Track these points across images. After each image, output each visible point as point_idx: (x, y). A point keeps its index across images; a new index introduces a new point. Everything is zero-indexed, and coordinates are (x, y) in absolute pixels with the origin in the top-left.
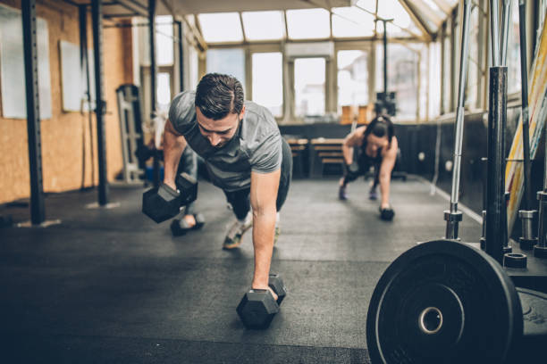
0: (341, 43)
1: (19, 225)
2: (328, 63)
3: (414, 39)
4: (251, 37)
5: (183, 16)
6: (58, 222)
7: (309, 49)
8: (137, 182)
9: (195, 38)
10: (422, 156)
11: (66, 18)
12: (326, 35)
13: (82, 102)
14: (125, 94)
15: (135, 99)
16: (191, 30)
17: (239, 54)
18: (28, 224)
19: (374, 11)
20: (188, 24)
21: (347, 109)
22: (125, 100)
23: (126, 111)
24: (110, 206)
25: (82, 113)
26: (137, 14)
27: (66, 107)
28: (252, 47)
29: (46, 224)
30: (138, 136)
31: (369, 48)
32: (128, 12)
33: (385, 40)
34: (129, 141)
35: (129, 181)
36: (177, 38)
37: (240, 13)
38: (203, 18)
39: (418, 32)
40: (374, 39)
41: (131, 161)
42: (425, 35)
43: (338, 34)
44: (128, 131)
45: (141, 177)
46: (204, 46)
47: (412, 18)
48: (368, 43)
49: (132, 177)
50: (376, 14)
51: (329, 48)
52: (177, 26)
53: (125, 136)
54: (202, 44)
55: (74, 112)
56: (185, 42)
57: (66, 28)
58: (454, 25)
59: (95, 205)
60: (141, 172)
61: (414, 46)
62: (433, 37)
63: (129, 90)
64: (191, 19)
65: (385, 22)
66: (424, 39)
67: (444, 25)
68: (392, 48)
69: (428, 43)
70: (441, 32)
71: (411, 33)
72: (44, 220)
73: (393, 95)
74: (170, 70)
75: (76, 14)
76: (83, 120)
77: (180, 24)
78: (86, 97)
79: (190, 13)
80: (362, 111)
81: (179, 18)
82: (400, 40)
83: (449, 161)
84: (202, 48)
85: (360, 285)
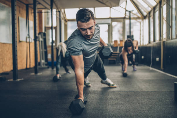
0: (113, 19)
1: (9, 80)
2: (109, 26)
3: (138, 18)
6: (23, 79)
7: (103, 21)
8: (45, 66)
9: (64, 17)
10: (143, 57)
11: (21, 9)
12: (109, 17)
13: (27, 38)
15: (44, 37)
16: (63, 14)
18: (12, 80)
19: (125, 8)
20: (62, 12)
21: (116, 41)
22: (42, 37)
23: (42, 41)
24: (39, 74)
25: (26, 42)
26: (46, 8)
27: (21, 40)
29: (18, 80)
30: (45, 50)
31: (123, 21)
32: (43, 7)
33: (130, 18)
34: (42, 52)
35: (42, 66)
36: (58, 16)
38: (66, 10)
39: (140, 15)
40: (125, 18)
41: (43, 59)
42: (142, 17)
43: (112, 17)
44: (42, 49)
45: (46, 65)
46: (67, 20)
47: (138, 11)
48: (123, 19)
49: (43, 65)
50: (125, 9)
51: (109, 21)
52: (58, 13)
53: (41, 50)
55: (24, 42)
56: (61, 19)
57: (21, 12)
58: (154, 13)
59: (33, 74)
60: (46, 63)
62: (144, 17)
63: (42, 34)
64: (63, 10)
65: (130, 12)
66: (141, 18)
67: (149, 13)
68: (132, 21)
69: (143, 19)
70: (148, 15)
71: (138, 16)
72: (18, 79)
73: (133, 36)
74: (56, 28)
75: (25, 8)
76: (27, 44)
77: (60, 12)
78: (28, 36)
79: (62, 8)
80: (121, 42)
81: (59, 10)
82: (134, 18)
83: (158, 57)
84: (66, 21)
85: (152, 99)
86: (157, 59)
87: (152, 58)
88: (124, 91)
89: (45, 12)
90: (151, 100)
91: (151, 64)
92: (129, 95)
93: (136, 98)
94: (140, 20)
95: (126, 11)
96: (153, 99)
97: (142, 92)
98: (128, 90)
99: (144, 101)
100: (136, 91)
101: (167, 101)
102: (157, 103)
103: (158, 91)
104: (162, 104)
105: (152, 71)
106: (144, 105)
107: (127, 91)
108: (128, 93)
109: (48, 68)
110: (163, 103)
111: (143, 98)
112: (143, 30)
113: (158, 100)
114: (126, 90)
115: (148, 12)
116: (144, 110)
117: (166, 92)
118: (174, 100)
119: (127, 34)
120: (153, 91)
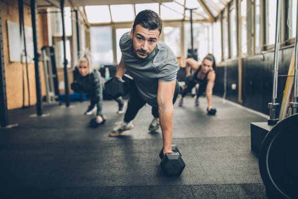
0: (166, 23)
3: (205, 20)
4: (115, 20)
5: (78, 7)
6: (17, 125)
8: (54, 102)
9: (84, 21)
11: (10, 8)
13: (22, 56)
14: (46, 52)
15: (52, 54)
16: (82, 16)
17: (108, 30)
19: (183, 4)
20: (80, 12)
22: (47, 55)
23: (47, 61)
24: (44, 116)
25: (22, 63)
27: (12, 60)
28: (116, 25)
29: (10, 126)
30: (54, 76)
31: (181, 25)
32: (47, 4)
33: (191, 21)
34: (49, 79)
35: (50, 102)
36: (74, 19)
37: (109, 5)
38: (87, 8)
39: (207, 16)
40: (183, 20)
41: (51, 91)
42: (210, 18)
44: (49, 73)
45: (56, 100)
47: (204, 9)
48: (180, 23)
49: (52, 100)
50: (184, 6)
52: (74, 13)
53: (47, 76)
54: (88, 24)
55: (17, 63)
56: (79, 23)
57: (10, 13)
58: (229, 12)
59: (35, 115)
60: (57, 97)
61: (205, 24)
62: (215, 19)
63: (48, 49)
64: (81, 9)
65: (191, 10)
66: (210, 20)
67: (222, 12)
68: (195, 25)
69: (212, 22)
70: (220, 16)
71: (204, 17)
72: (8, 124)
73: (196, 50)
74: (70, 38)
75: (17, 6)
76: (23, 67)
77: (76, 11)
78: (24, 53)
79: (81, 6)
81: (76, 8)
82: (198, 21)
83: (234, 83)
84: (88, 26)
85: (218, 150)
86: (234, 86)
87: (225, 85)
88: (178, 139)
89: (51, 12)
90: (216, 150)
91: (225, 94)
92: (183, 145)
93: (194, 149)
94: (208, 24)
95: (186, 9)
96: (220, 150)
97: (205, 138)
98: (184, 137)
99: (205, 153)
100: (195, 138)
101: (239, 151)
102: (225, 155)
103: (229, 137)
104: (232, 156)
105: (226, 106)
106: (205, 158)
107: (183, 139)
108: (183, 141)
109: (60, 104)
110: (233, 154)
111: (205, 148)
112: (213, 39)
113: (227, 150)
114: (181, 137)
115: (219, 11)
116: (203, 167)
117: (240, 137)
118: (250, 149)
119: (187, 46)
120: (221, 137)
